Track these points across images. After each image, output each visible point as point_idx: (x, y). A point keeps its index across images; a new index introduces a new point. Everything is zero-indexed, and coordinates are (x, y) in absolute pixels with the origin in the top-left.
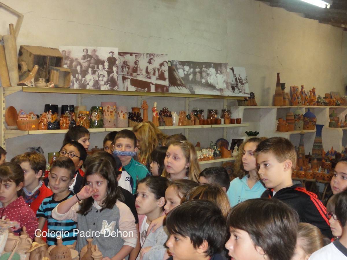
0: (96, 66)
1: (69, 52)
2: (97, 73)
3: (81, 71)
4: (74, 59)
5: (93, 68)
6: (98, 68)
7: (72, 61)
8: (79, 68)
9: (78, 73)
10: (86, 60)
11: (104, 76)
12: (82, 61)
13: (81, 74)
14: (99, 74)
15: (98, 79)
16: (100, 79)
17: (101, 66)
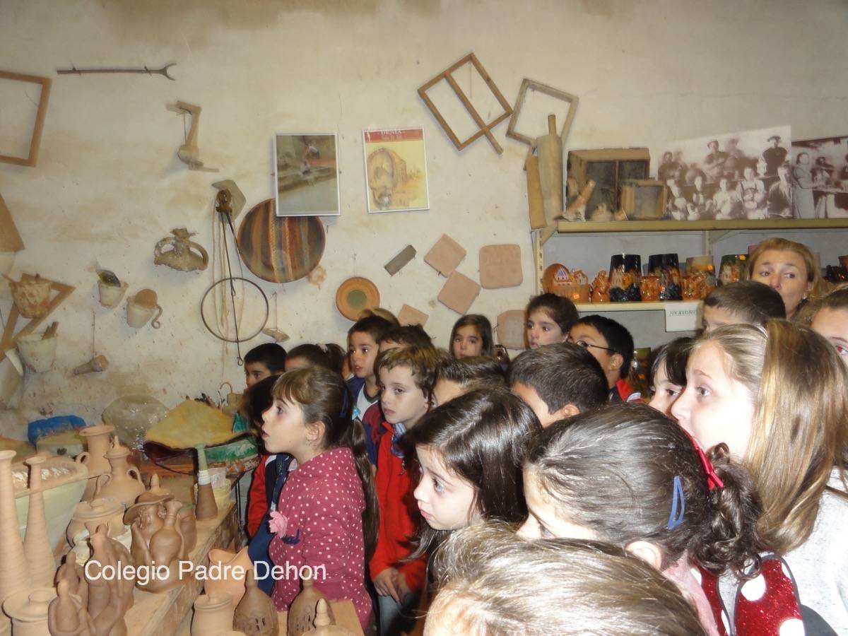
0: (737, 173)
1: (679, 153)
2: (739, 187)
3: (704, 187)
4: (689, 165)
5: (730, 177)
6: (742, 176)
7: (684, 170)
8: (698, 183)
9: (697, 192)
10: (715, 163)
11: (755, 190)
12: (705, 168)
13: (702, 193)
14: (745, 187)
15: (741, 199)
16: (747, 197)
17: (748, 172)
